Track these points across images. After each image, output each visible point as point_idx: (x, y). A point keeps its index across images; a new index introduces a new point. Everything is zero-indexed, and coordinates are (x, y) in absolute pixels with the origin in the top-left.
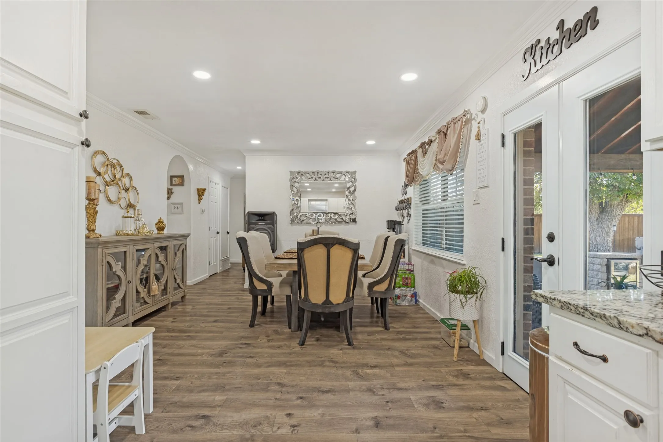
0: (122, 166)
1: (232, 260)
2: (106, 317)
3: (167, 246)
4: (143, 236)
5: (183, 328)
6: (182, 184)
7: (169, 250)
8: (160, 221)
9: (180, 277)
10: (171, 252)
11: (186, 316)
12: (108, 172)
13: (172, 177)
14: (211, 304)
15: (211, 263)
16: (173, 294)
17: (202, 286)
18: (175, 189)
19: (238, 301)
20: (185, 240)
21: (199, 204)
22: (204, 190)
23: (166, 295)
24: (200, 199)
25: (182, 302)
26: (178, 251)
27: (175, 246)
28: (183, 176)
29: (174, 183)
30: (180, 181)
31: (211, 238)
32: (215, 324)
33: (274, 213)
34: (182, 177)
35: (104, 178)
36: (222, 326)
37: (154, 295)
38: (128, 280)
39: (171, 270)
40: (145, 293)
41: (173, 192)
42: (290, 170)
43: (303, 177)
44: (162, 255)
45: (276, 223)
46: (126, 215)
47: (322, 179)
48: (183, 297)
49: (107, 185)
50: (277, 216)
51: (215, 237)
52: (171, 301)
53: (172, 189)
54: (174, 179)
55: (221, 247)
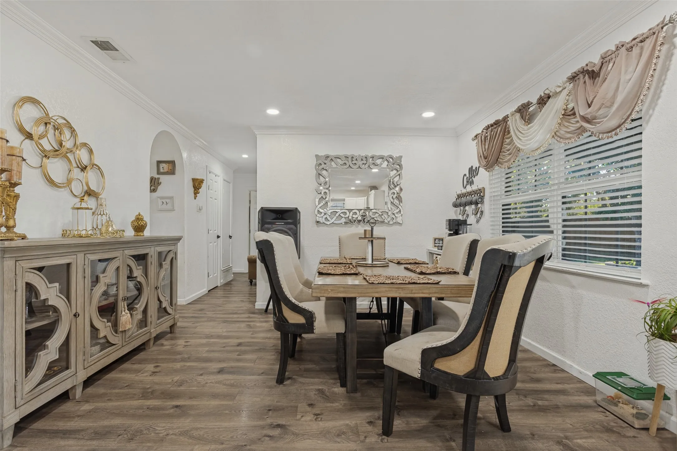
0: (74, 130)
1: (235, 270)
2: (24, 383)
3: (147, 254)
4: (107, 238)
5: (169, 386)
6: (172, 172)
7: (149, 259)
8: (139, 218)
9: (168, 298)
10: (153, 263)
11: (175, 361)
12: (48, 136)
13: (159, 162)
14: (211, 337)
15: (210, 275)
16: (156, 324)
17: (198, 306)
18: (163, 178)
19: (250, 331)
20: (175, 244)
21: (195, 199)
22: (202, 181)
23: (146, 327)
24: (196, 193)
25: (171, 333)
26: (164, 261)
27: (160, 253)
28: (174, 161)
29: (162, 170)
30: (170, 168)
31: (210, 243)
32: (220, 377)
33: (296, 208)
34: (173, 163)
35: (39, 145)
36: (232, 382)
37: (125, 331)
38: (74, 312)
39: (153, 289)
40: (109, 328)
41: (161, 183)
42: (316, 154)
43: (333, 163)
44: (138, 268)
45: (299, 223)
46: (78, 206)
47: (357, 166)
48: (172, 327)
49: (46, 156)
50: (300, 213)
51: (215, 242)
52: (154, 335)
53: (159, 178)
54: (162, 165)
55: (223, 254)
